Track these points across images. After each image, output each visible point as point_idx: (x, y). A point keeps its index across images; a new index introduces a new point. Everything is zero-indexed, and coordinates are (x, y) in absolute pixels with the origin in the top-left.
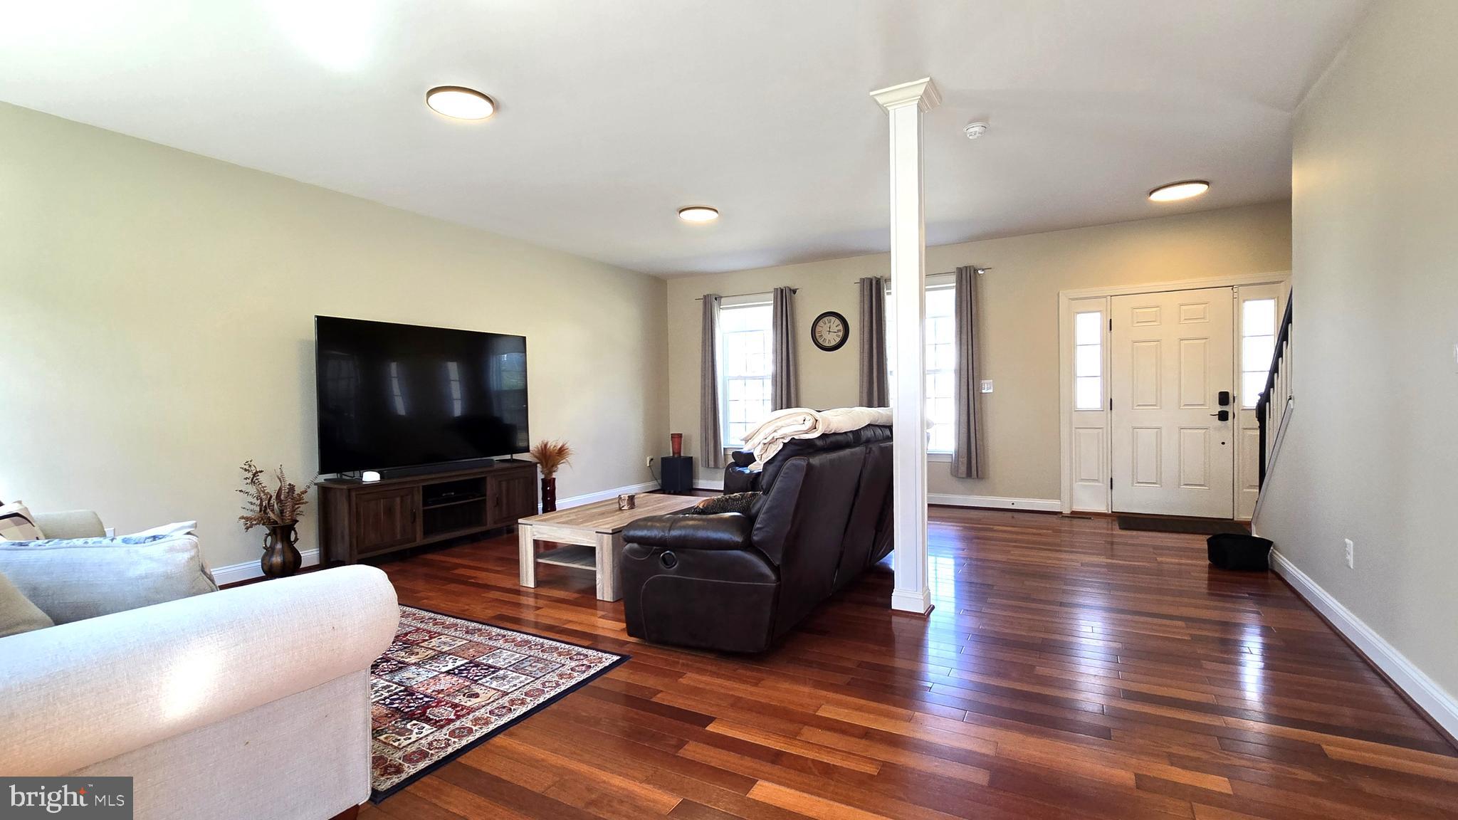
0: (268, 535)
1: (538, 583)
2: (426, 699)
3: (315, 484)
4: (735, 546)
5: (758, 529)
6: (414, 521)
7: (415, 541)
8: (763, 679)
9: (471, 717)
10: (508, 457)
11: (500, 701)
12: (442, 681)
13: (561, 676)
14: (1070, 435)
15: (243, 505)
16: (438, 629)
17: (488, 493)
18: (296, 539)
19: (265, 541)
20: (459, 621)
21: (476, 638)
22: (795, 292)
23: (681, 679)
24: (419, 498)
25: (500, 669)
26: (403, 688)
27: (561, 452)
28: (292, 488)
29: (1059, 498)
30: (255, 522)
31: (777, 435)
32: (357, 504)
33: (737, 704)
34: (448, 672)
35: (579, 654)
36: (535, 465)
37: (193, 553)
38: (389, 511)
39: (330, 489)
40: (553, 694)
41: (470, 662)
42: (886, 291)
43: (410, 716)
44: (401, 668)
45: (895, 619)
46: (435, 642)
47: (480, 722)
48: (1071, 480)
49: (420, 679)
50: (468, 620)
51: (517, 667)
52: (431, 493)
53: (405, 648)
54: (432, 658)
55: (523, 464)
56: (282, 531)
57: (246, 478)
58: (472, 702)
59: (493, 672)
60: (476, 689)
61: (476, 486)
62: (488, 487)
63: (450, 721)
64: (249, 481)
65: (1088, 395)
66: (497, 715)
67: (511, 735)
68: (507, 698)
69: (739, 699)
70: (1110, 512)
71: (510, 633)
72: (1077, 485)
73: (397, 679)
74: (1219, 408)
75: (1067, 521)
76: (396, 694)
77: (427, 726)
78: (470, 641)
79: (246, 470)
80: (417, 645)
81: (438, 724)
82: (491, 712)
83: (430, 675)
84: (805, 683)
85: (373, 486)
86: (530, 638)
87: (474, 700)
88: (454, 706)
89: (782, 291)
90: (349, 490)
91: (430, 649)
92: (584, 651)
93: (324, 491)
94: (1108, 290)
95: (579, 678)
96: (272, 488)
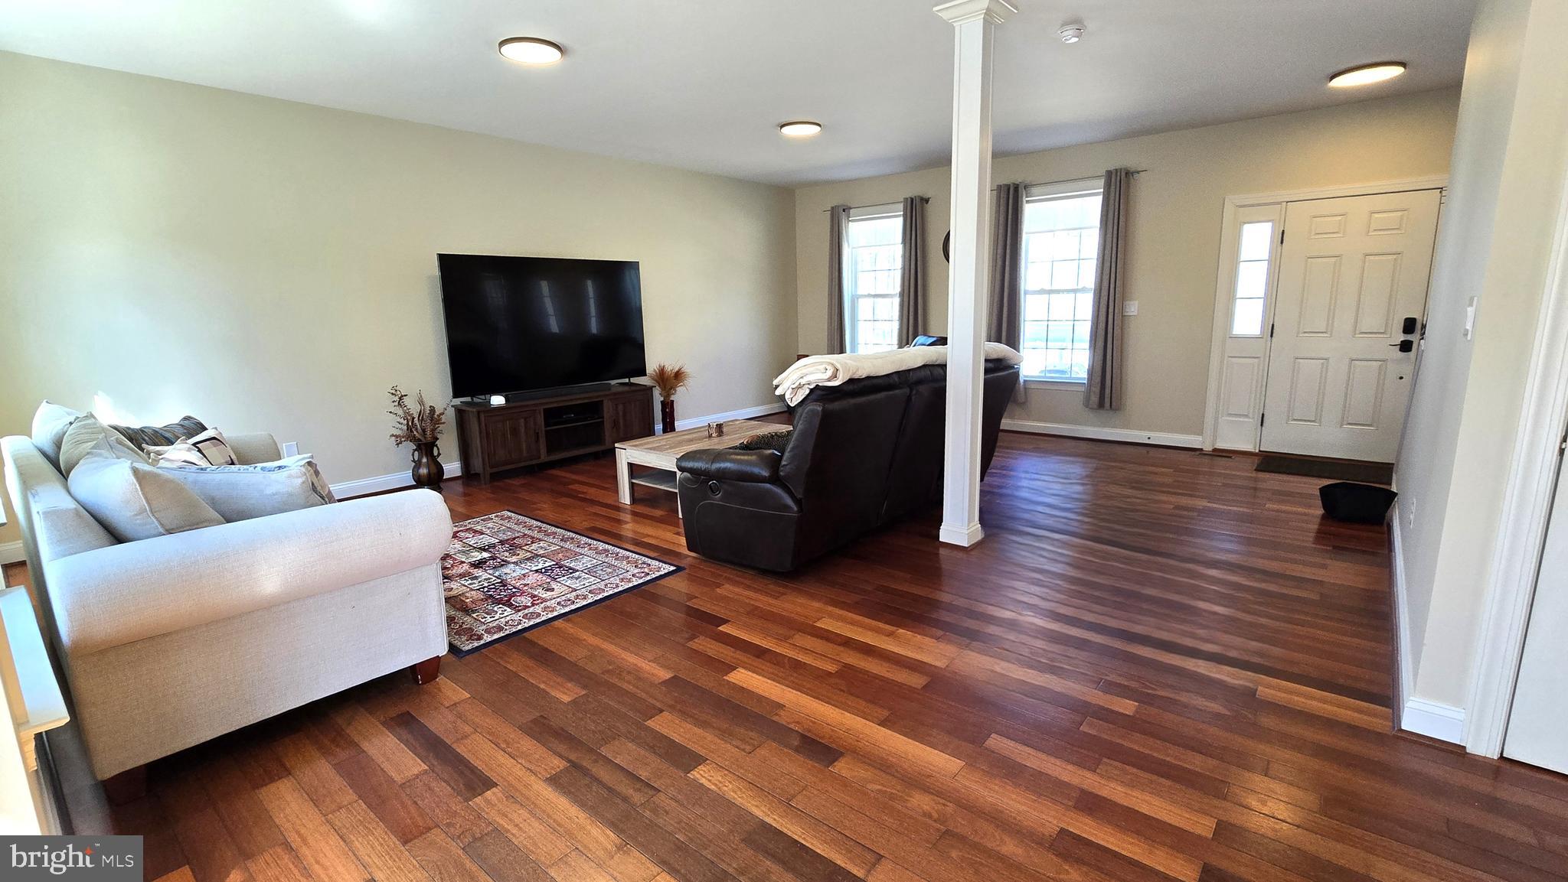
0: (415, 450)
1: (634, 500)
2: (514, 590)
3: (452, 406)
4: (763, 480)
5: (784, 465)
6: (537, 441)
7: (540, 458)
8: (785, 594)
9: (542, 605)
10: (627, 380)
11: (568, 596)
12: (530, 578)
13: (622, 580)
14: (1222, 362)
15: (393, 425)
16: (540, 536)
17: (605, 416)
18: (439, 454)
19: (413, 455)
20: (559, 530)
21: (567, 545)
22: (927, 201)
23: (718, 590)
24: (541, 420)
25: (578, 571)
26: (500, 581)
27: (678, 376)
28: (432, 410)
29: (1200, 433)
30: (403, 439)
31: (803, 381)
32: (486, 426)
33: (755, 613)
34: (537, 571)
35: (644, 563)
36: (651, 388)
37: (304, 479)
38: (515, 431)
39: (464, 411)
40: (611, 592)
41: (556, 564)
42: (1025, 199)
43: (499, 602)
44: (502, 565)
45: (942, 551)
46: (534, 546)
47: (548, 610)
48: (1217, 412)
49: (514, 575)
50: (566, 530)
51: (590, 571)
52: (551, 415)
53: (510, 549)
54: (528, 559)
55: (638, 388)
56: (426, 447)
57: (394, 402)
58: (548, 595)
59: (571, 573)
60: (553, 585)
61: (595, 408)
62: (605, 410)
63: (526, 607)
64: (396, 404)
65: (1248, 320)
66: (563, 605)
67: (568, 621)
68: (574, 594)
69: (757, 608)
70: (1257, 451)
71: (595, 542)
72: (1224, 419)
73: (497, 574)
74: (1402, 337)
75: (1206, 460)
76: (493, 584)
77: (509, 610)
78: (562, 547)
79: (392, 394)
80: (520, 547)
81: (517, 609)
82: (559, 603)
83: (523, 572)
84: (819, 601)
85: (499, 408)
86: (610, 547)
87: (549, 593)
88: (533, 596)
89: (912, 199)
90: (479, 413)
91: (529, 552)
92: (649, 561)
93: (460, 412)
94: (1284, 195)
95: (636, 582)
96: (414, 409)
